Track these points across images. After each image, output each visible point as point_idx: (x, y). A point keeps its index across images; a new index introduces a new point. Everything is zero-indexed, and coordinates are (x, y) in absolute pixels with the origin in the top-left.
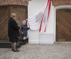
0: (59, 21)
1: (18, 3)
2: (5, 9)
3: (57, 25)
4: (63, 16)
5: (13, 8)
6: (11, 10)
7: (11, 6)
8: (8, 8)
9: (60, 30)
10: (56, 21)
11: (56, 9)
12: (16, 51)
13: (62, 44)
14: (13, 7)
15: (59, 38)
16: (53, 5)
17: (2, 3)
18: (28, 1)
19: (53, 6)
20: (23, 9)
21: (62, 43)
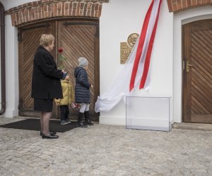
0: (192, 59)
1: (74, 12)
2: (45, 28)
3: (188, 71)
4: (206, 42)
5: (64, 24)
6: (59, 30)
7: (58, 20)
8: (51, 27)
9: (196, 87)
10: (184, 59)
11: (182, 21)
12: (48, 138)
13: (198, 129)
14: (64, 22)
15: (192, 112)
16: (170, 11)
17: (38, 14)
18: (99, 4)
19: (172, 13)
20: (88, 26)
21: (200, 127)
